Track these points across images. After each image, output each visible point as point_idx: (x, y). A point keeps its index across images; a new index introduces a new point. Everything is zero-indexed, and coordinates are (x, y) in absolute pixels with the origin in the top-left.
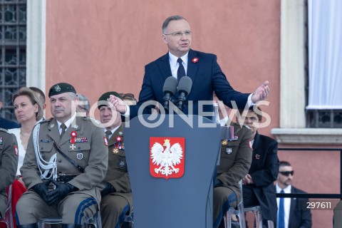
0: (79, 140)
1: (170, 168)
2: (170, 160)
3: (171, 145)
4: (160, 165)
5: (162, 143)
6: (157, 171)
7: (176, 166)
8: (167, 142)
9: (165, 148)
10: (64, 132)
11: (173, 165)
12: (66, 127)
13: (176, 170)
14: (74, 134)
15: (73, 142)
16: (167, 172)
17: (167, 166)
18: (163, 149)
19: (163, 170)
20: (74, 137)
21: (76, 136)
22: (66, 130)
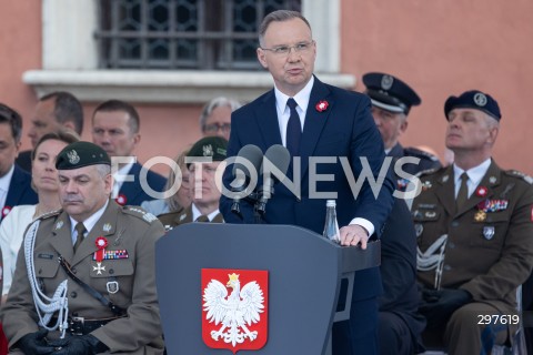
0: (111, 254)
1: (241, 330)
2: (239, 314)
3: (242, 285)
4: (220, 325)
5: (224, 280)
6: (215, 335)
7: (252, 327)
8: (234, 279)
9: (230, 290)
10: (81, 238)
11: (247, 325)
12: (85, 230)
13: (253, 335)
14: (101, 243)
15: (100, 259)
16: (234, 338)
17: (234, 326)
18: (226, 292)
19: (226, 335)
20: (101, 248)
21: (106, 247)
22: (85, 235)
